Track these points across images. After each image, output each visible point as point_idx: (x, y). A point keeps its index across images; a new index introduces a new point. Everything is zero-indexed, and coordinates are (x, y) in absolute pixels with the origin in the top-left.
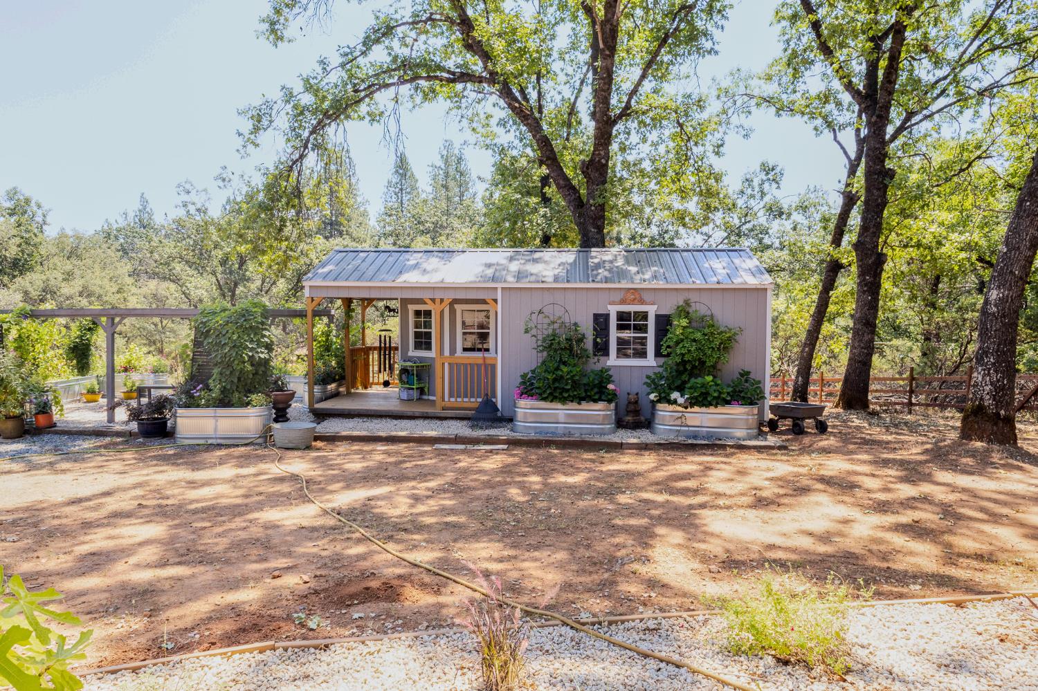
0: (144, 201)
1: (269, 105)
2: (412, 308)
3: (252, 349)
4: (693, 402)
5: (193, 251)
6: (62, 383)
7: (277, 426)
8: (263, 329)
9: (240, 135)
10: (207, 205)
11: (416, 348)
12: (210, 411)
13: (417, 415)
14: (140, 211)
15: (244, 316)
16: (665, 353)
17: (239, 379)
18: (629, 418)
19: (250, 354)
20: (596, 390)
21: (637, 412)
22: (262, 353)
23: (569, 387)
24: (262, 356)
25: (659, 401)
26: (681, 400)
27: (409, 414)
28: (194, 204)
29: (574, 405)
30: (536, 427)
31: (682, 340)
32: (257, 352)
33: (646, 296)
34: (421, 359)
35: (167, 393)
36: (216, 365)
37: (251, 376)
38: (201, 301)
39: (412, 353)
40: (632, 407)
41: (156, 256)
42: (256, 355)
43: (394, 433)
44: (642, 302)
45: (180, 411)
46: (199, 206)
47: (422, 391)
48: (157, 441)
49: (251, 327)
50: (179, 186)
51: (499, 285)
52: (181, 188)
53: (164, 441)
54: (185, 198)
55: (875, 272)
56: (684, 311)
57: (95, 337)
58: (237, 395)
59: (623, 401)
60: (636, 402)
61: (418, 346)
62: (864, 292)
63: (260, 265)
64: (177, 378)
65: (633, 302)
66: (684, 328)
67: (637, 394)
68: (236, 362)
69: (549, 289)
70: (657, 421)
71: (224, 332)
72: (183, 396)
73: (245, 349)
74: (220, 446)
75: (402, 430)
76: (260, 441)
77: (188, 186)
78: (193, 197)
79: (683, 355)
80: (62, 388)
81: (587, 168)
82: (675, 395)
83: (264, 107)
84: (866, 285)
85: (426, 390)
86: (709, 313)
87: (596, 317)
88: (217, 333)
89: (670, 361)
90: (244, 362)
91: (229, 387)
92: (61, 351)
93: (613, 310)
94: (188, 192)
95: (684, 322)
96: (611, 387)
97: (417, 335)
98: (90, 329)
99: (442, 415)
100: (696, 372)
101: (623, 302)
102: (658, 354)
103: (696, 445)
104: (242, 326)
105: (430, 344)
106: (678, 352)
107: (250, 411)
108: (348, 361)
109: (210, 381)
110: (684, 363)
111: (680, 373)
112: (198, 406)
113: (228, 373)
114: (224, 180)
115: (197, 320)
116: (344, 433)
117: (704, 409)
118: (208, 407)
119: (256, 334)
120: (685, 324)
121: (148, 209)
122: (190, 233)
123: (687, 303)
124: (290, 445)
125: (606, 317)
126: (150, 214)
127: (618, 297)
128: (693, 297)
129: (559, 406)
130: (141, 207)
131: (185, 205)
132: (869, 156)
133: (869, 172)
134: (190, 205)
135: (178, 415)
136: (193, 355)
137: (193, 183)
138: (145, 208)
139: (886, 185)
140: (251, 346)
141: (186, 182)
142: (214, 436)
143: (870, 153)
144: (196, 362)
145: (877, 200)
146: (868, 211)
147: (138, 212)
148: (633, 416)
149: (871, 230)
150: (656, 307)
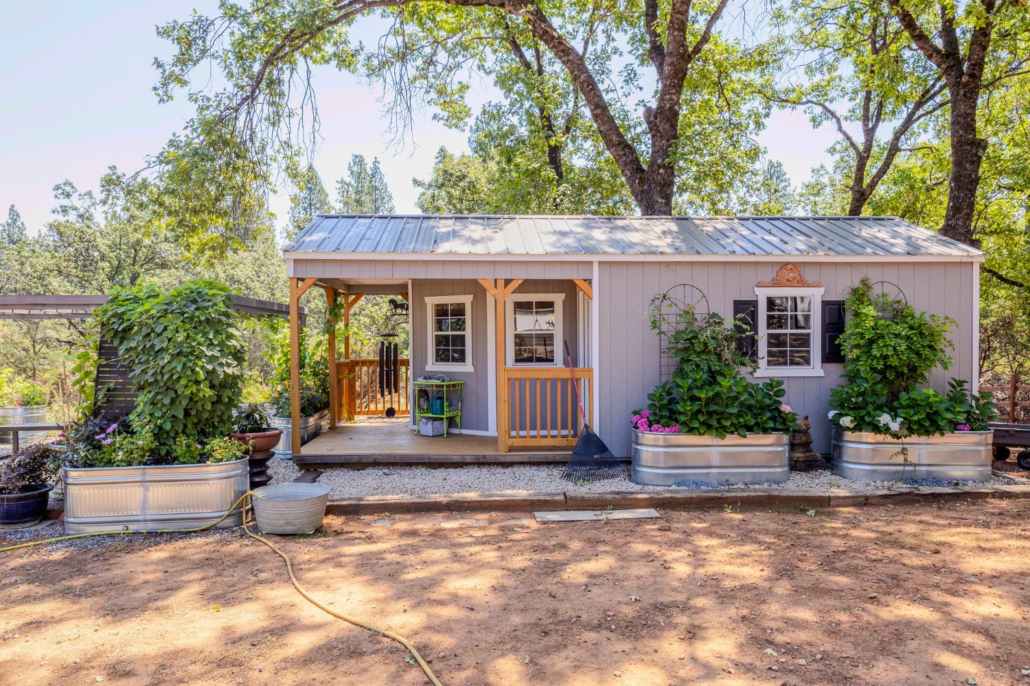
0: (14, 214)
1: (204, 25)
2: (431, 301)
3: (212, 359)
4: (911, 428)
5: (76, 262)
7: (259, 493)
8: (229, 325)
9: (159, 65)
10: (91, 210)
11: (438, 360)
12: (135, 472)
13: (468, 459)
14: (9, 225)
15: (194, 301)
17: (187, 413)
18: (798, 455)
19: (210, 367)
22: (229, 365)
24: (229, 371)
25: (858, 427)
26: (894, 426)
27: (456, 459)
28: (76, 209)
29: (735, 439)
30: (677, 475)
32: (221, 365)
33: (809, 275)
34: (451, 375)
35: (49, 439)
36: (141, 388)
37: (209, 407)
39: (432, 366)
41: (28, 270)
42: (219, 370)
43: (456, 496)
44: (802, 283)
45: (74, 474)
46: (82, 211)
47: (451, 422)
48: (29, 529)
49: (208, 321)
50: (57, 188)
51: (595, 259)
52: (60, 191)
53: (42, 527)
54: (66, 202)
56: (860, 295)
58: (183, 440)
60: (807, 431)
61: (442, 356)
63: (188, 247)
64: (67, 412)
65: (789, 283)
67: (807, 418)
68: (183, 382)
69: (668, 263)
70: (845, 458)
71: (159, 329)
72: (81, 446)
73: (198, 357)
74: (154, 537)
75: (469, 488)
76: (229, 522)
77: (68, 189)
78: (75, 200)
81: (656, 118)
82: (885, 419)
83: (195, 27)
85: (458, 420)
86: (900, 298)
87: (738, 304)
88: (145, 331)
90: (198, 382)
91: (168, 426)
93: (762, 295)
94: (68, 195)
96: (787, 408)
97: (440, 341)
99: (508, 459)
101: (776, 284)
103: (940, 495)
104: (192, 318)
105: (463, 353)
107: (211, 469)
108: (332, 381)
109: (131, 417)
112: (110, 463)
113: (167, 401)
115: (105, 312)
116: (372, 499)
117: (923, 439)
118: (130, 464)
119: (217, 332)
120: (874, 314)
121: (18, 223)
122: (71, 240)
123: (865, 284)
124: (289, 529)
125: (754, 304)
126: (22, 229)
127: (768, 275)
128: (874, 276)
129: (711, 441)
130: (10, 221)
131: (65, 210)
132: (958, 123)
133: (958, 142)
134: (71, 212)
135: (70, 481)
136: (99, 372)
137: (75, 185)
138: (15, 221)
139: (980, 158)
140: (209, 354)
141: (65, 184)
142: (141, 518)
143: (960, 119)
144: (103, 384)
145: (970, 175)
146: (959, 188)
147: (6, 227)
148: (804, 452)
149: (965, 211)
150: (821, 290)
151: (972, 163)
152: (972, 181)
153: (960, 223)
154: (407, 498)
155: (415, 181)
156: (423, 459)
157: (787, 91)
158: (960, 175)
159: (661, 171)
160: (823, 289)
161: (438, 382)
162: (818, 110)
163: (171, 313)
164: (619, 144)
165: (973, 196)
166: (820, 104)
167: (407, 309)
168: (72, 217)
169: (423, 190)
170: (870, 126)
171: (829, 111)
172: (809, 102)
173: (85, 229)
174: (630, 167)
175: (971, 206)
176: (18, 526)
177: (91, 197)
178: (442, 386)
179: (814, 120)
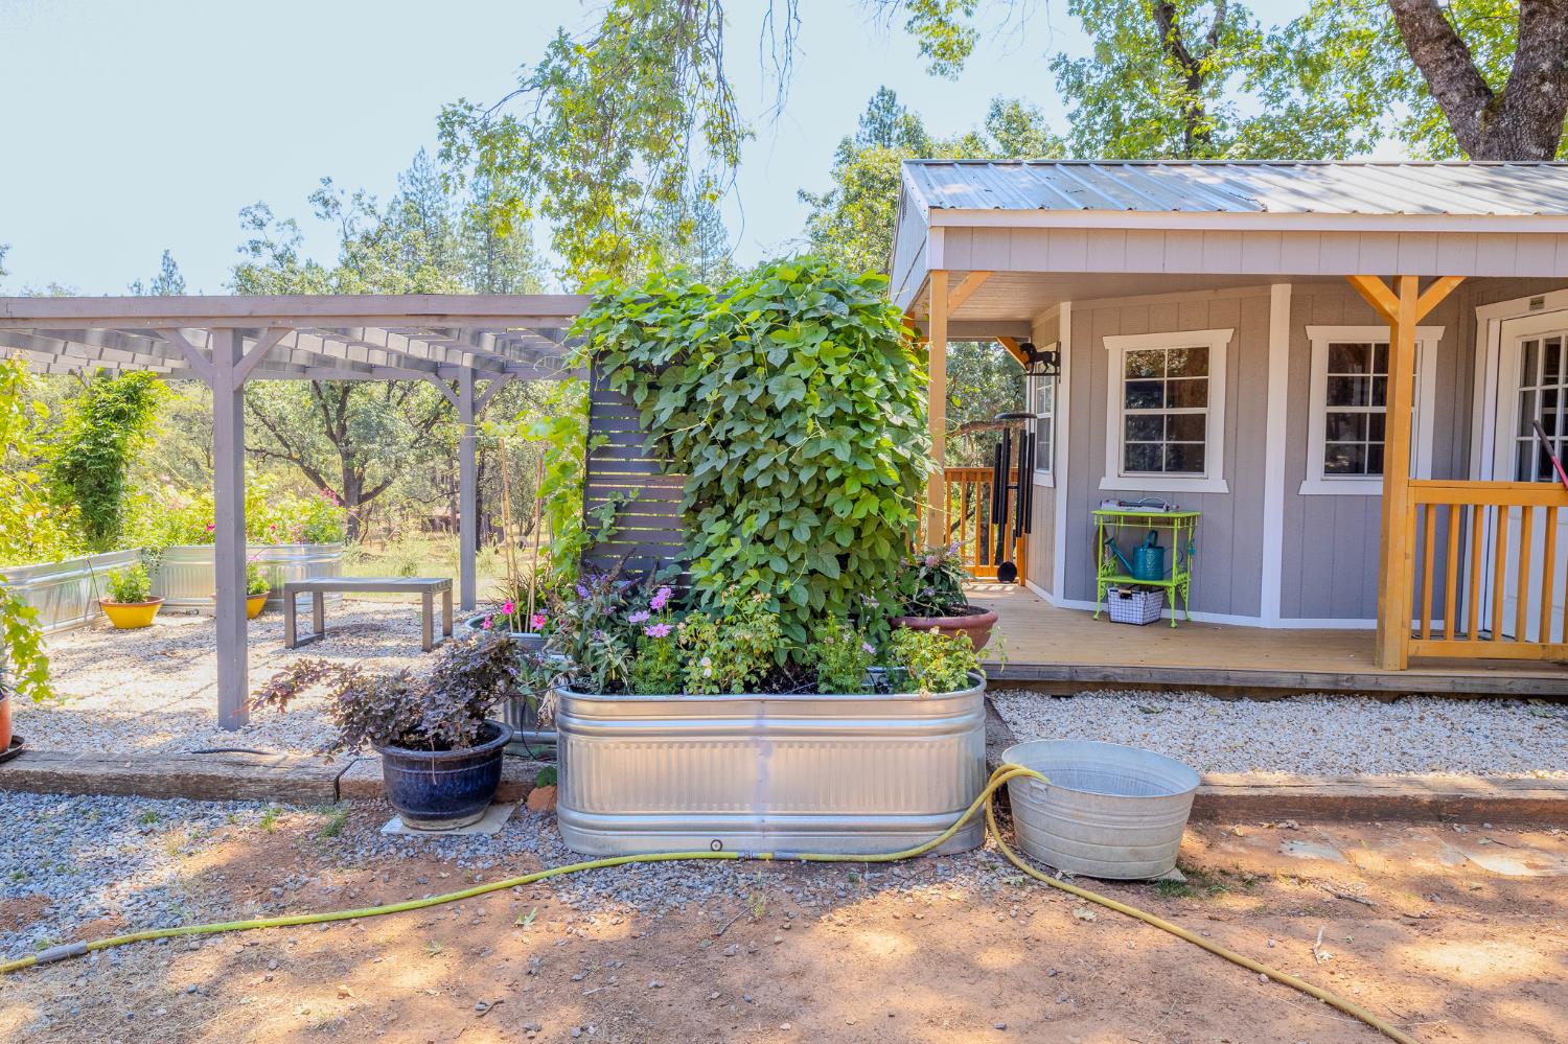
0: (169, 264)
2: (1117, 345)
6: (38, 572)
10: (294, 248)
11: (1131, 466)
12: (737, 710)
14: (162, 279)
27: (1286, 682)
28: (271, 246)
38: (282, 419)
39: (1119, 479)
45: (587, 709)
46: (279, 250)
50: (244, 212)
52: (250, 218)
54: (258, 235)
57: (134, 438)
61: (1139, 459)
77: (261, 214)
78: (270, 233)
80: (39, 588)
85: (1185, 592)
92: (34, 476)
94: (261, 225)
98: (119, 416)
99: (1405, 685)
113: (801, 536)
114: (326, 203)
121: (175, 277)
126: (180, 286)
130: (163, 274)
131: (255, 248)
134: (263, 249)
135: (574, 723)
136: (589, 466)
137: (270, 208)
138: (171, 274)
140: (897, 421)
141: (257, 206)
142: (752, 820)
144: (603, 493)
147: (159, 284)
154: (1318, 785)
155: (802, 194)
156: (1213, 677)
159: (1547, 87)
161: (1161, 513)
163: (800, 318)
164: (1442, 37)
167: (1057, 363)
168: (265, 259)
169: (814, 210)
173: (289, 275)
174: (1461, 85)
176: (450, 824)
177: (294, 228)
178: (1170, 521)
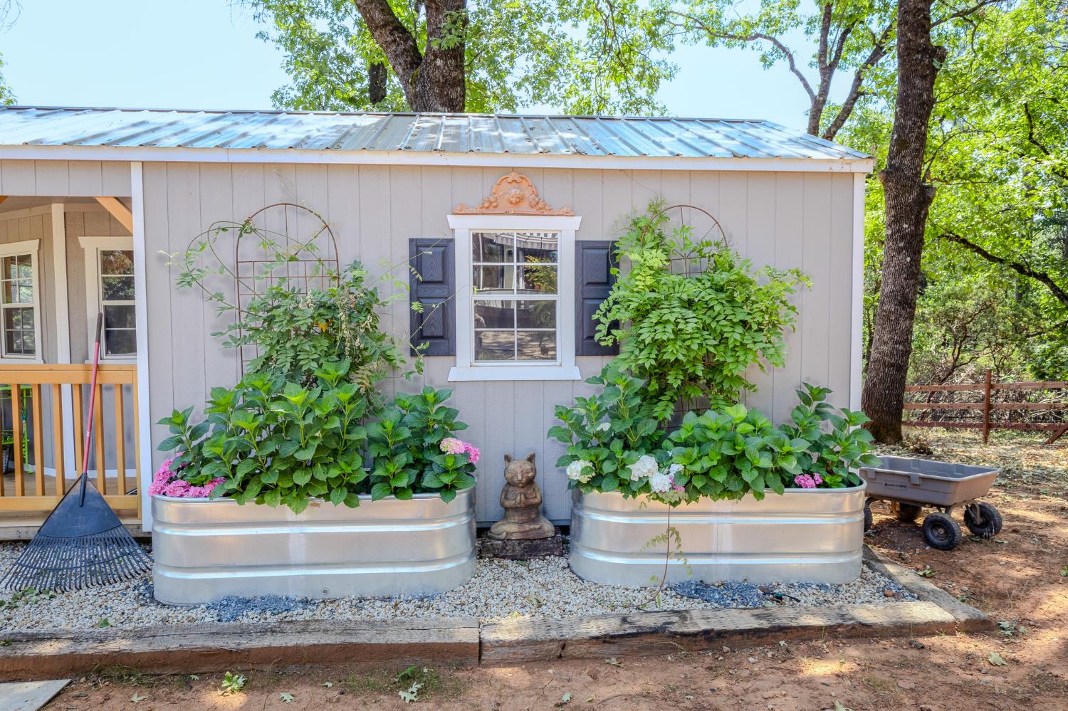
4: (696, 485)
16: (609, 342)
18: (509, 529)
20: (403, 459)
21: (534, 510)
23: (307, 455)
25: (597, 481)
26: (660, 482)
29: (335, 508)
31: (656, 305)
33: (551, 192)
40: (517, 498)
44: (540, 208)
51: (137, 156)
55: (918, 216)
56: (650, 231)
59: (490, 479)
60: (530, 482)
62: (899, 250)
65: (516, 207)
66: (658, 272)
67: (531, 459)
79: (660, 345)
82: (643, 466)
84: (902, 238)
86: (715, 236)
87: (417, 246)
89: (621, 364)
93: (463, 230)
95: (656, 259)
96: (452, 445)
100: (696, 393)
101: (489, 208)
102: (587, 345)
106: (647, 336)
110: (661, 370)
111: (649, 398)
117: (725, 504)
120: (657, 264)
123: (658, 211)
125: (445, 248)
127: (477, 191)
129: (288, 512)
132: (906, 24)
133: (906, 49)
139: (935, 70)
143: (910, 18)
145: (921, 95)
146: (906, 115)
148: (521, 523)
149: (913, 145)
150: (575, 222)
151: (924, 77)
152: (923, 104)
153: (907, 162)
157: (734, 25)
158: (908, 96)
160: (578, 220)
162: (768, 46)
165: (925, 124)
166: (770, 38)
170: (828, 62)
171: (780, 46)
172: (758, 35)
175: (922, 138)
179: (764, 58)
